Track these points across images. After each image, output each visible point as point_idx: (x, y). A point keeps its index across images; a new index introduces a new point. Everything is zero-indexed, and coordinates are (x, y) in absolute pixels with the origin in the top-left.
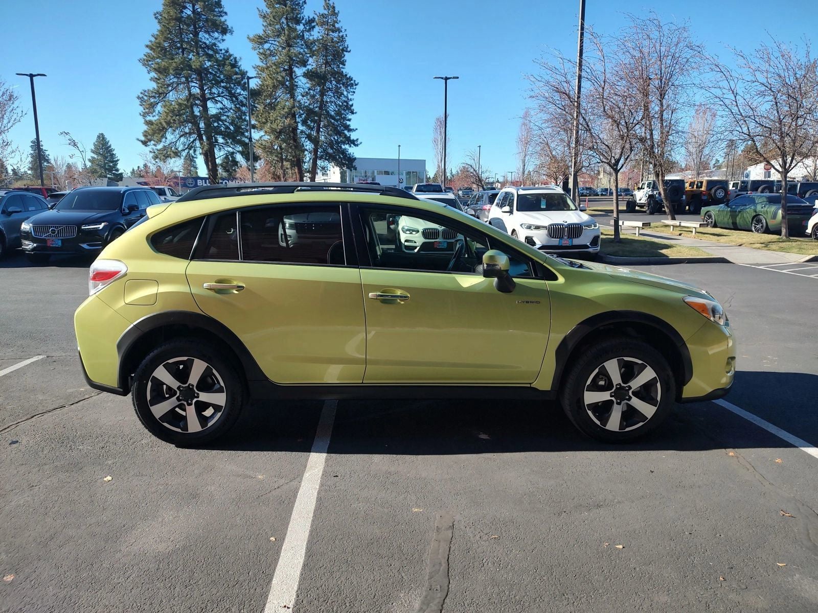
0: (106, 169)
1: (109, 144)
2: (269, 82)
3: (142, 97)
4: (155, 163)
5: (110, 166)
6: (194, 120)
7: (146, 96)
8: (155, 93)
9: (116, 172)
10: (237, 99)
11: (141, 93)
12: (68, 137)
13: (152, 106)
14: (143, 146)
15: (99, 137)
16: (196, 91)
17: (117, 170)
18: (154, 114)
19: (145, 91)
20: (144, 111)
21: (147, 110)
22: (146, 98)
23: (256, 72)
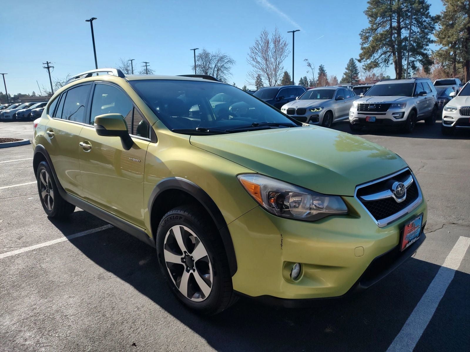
0: (352, 78)
1: (355, 64)
2: (451, 8)
3: (362, 34)
4: (365, 72)
5: (354, 76)
6: (391, 44)
7: (364, 33)
8: (370, 30)
9: (357, 79)
10: (422, 25)
11: (362, 32)
12: (307, 62)
13: (367, 38)
14: (359, 62)
15: (350, 60)
16: (395, 24)
17: (358, 78)
18: (368, 43)
19: (364, 30)
20: (362, 42)
21: (364, 41)
22: (364, 34)
23: (444, 3)
